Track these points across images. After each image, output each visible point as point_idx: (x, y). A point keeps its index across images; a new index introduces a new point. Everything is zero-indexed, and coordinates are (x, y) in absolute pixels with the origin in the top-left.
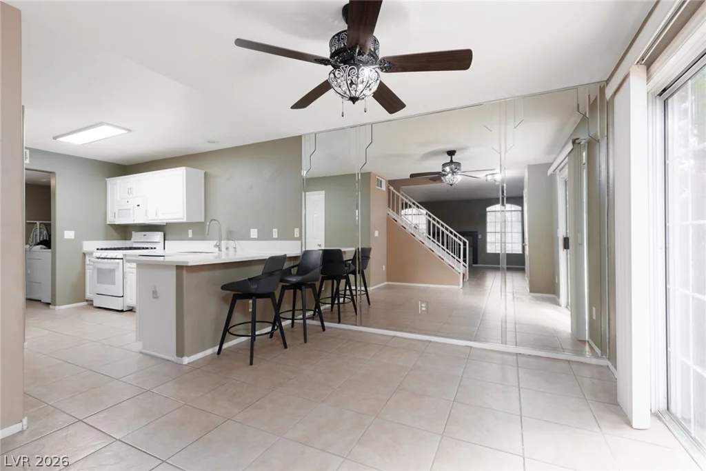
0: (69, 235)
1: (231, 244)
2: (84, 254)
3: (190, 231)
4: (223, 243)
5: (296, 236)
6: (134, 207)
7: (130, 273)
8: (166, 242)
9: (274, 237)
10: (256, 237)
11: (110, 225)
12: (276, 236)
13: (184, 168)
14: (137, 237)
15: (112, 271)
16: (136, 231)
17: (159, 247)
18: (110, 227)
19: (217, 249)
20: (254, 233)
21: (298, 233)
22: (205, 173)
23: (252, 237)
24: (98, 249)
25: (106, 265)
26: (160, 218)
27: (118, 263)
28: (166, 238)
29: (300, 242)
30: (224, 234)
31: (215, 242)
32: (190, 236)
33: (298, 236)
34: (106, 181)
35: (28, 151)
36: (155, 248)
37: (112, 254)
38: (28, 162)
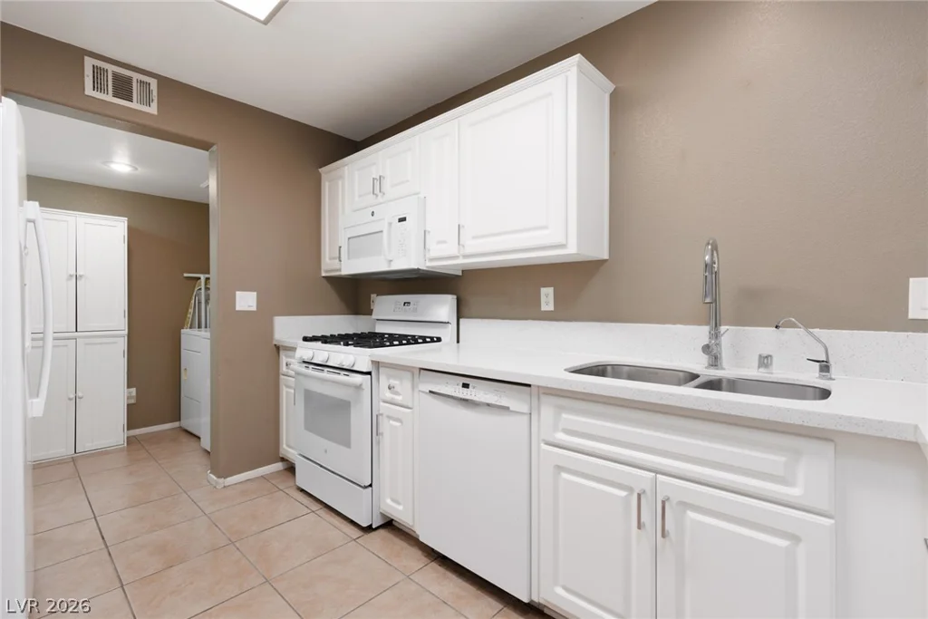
0: (246, 301)
2: (278, 348)
3: (548, 291)
4: (736, 333)
6: (390, 224)
7: (389, 417)
8: (461, 320)
11: (328, 279)
14: (387, 312)
15: (343, 407)
16: (379, 294)
17: (448, 334)
18: (327, 286)
19: (705, 358)
24: (305, 339)
25: (327, 384)
26: (468, 250)
27: (359, 387)
28: (463, 310)
31: (686, 332)
32: (548, 306)
34: (320, 175)
35: (154, 83)
36: (439, 340)
37: (321, 352)
38: (153, 109)
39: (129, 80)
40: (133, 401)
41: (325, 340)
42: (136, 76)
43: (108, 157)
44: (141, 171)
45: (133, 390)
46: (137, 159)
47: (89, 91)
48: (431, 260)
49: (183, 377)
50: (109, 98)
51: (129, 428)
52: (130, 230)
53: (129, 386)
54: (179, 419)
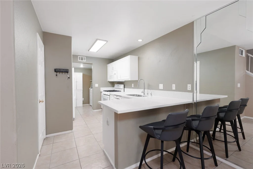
0: (97, 85)
1: (150, 91)
2: (101, 92)
3: (133, 84)
4: (146, 90)
5: (188, 89)
6: (114, 75)
9: (173, 89)
10: (162, 89)
11: (109, 82)
12: (174, 89)
13: (129, 56)
14: (116, 87)
16: (116, 84)
17: (122, 90)
19: (143, 94)
20: (161, 86)
21: (190, 87)
22: (139, 58)
23: (160, 88)
24: (104, 91)
25: (105, 97)
27: (108, 97)
28: (125, 87)
29: (192, 93)
30: (146, 86)
31: (142, 90)
32: (133, 86)
33: (190, 89)
34: (107, 66)
35: (85, 57)
36: (121, 91)
37: (107, 93)
38: (85, 61)
39: (83, 58)
40: (83, 100)
41: (108, 91)
42: (83, 57)
43: (80, 65)
44: (84, 66)
45: (83, 99)
46: (83, 65)
47: (79, 60)
48: (119, 80)
49: (90, 97)
50: (81, 60)
51: (83, 104)
52: (83, 74)
53: (83, 98)
54: (89, 104)
